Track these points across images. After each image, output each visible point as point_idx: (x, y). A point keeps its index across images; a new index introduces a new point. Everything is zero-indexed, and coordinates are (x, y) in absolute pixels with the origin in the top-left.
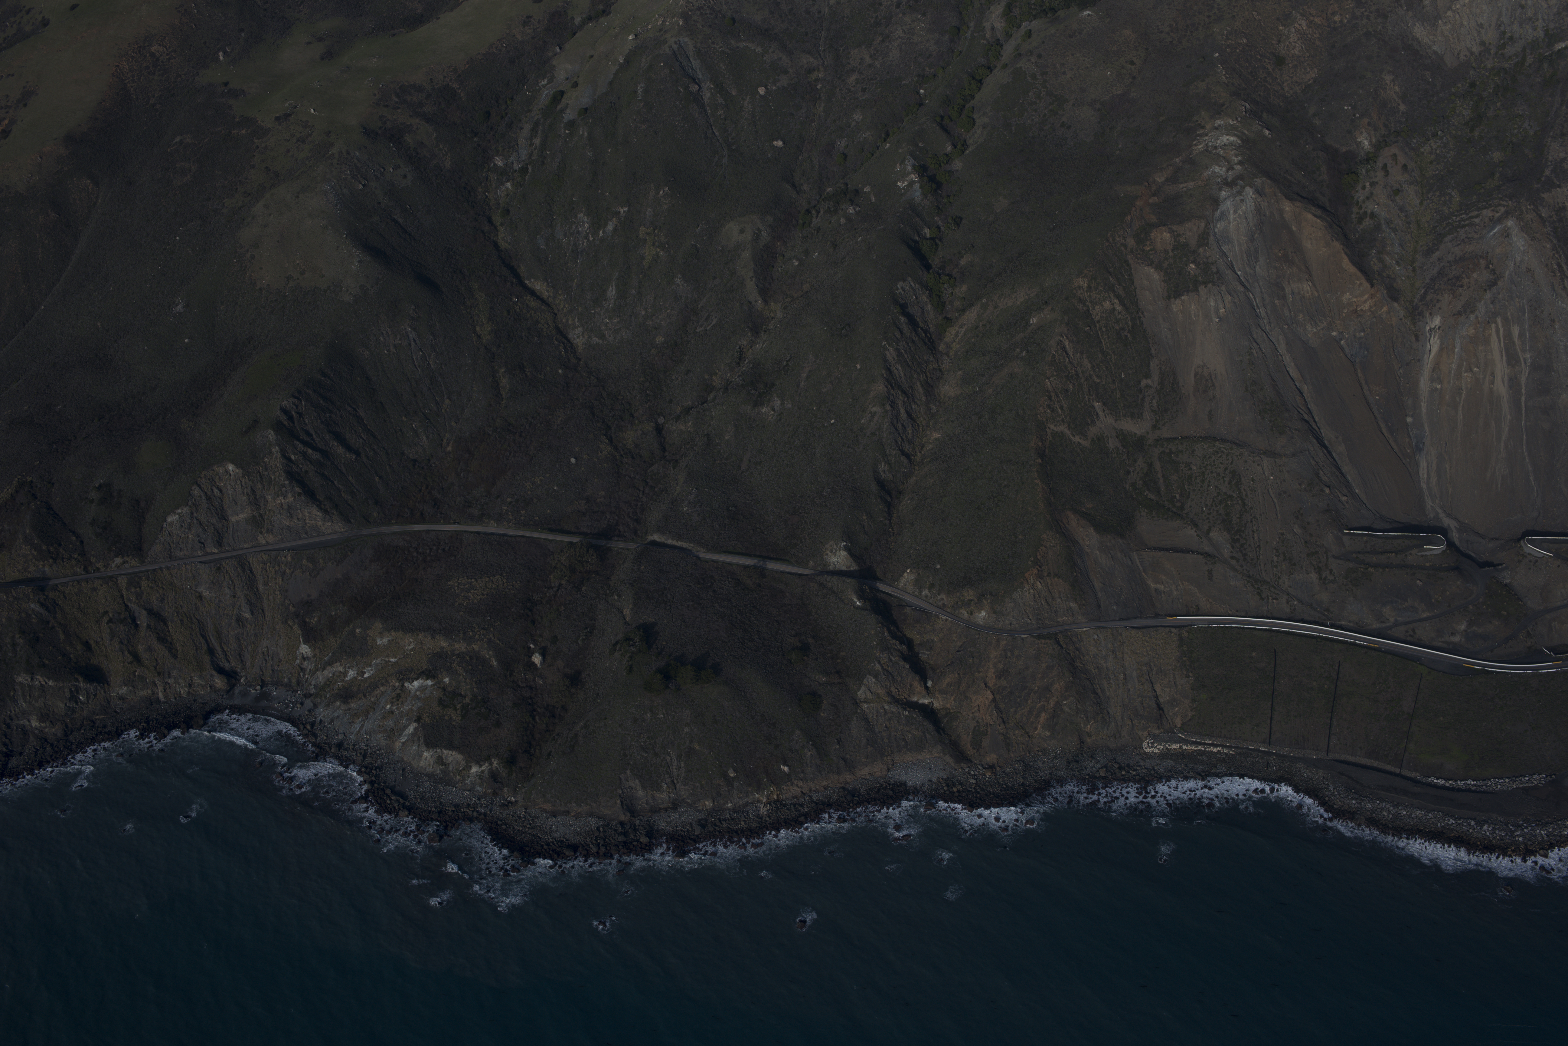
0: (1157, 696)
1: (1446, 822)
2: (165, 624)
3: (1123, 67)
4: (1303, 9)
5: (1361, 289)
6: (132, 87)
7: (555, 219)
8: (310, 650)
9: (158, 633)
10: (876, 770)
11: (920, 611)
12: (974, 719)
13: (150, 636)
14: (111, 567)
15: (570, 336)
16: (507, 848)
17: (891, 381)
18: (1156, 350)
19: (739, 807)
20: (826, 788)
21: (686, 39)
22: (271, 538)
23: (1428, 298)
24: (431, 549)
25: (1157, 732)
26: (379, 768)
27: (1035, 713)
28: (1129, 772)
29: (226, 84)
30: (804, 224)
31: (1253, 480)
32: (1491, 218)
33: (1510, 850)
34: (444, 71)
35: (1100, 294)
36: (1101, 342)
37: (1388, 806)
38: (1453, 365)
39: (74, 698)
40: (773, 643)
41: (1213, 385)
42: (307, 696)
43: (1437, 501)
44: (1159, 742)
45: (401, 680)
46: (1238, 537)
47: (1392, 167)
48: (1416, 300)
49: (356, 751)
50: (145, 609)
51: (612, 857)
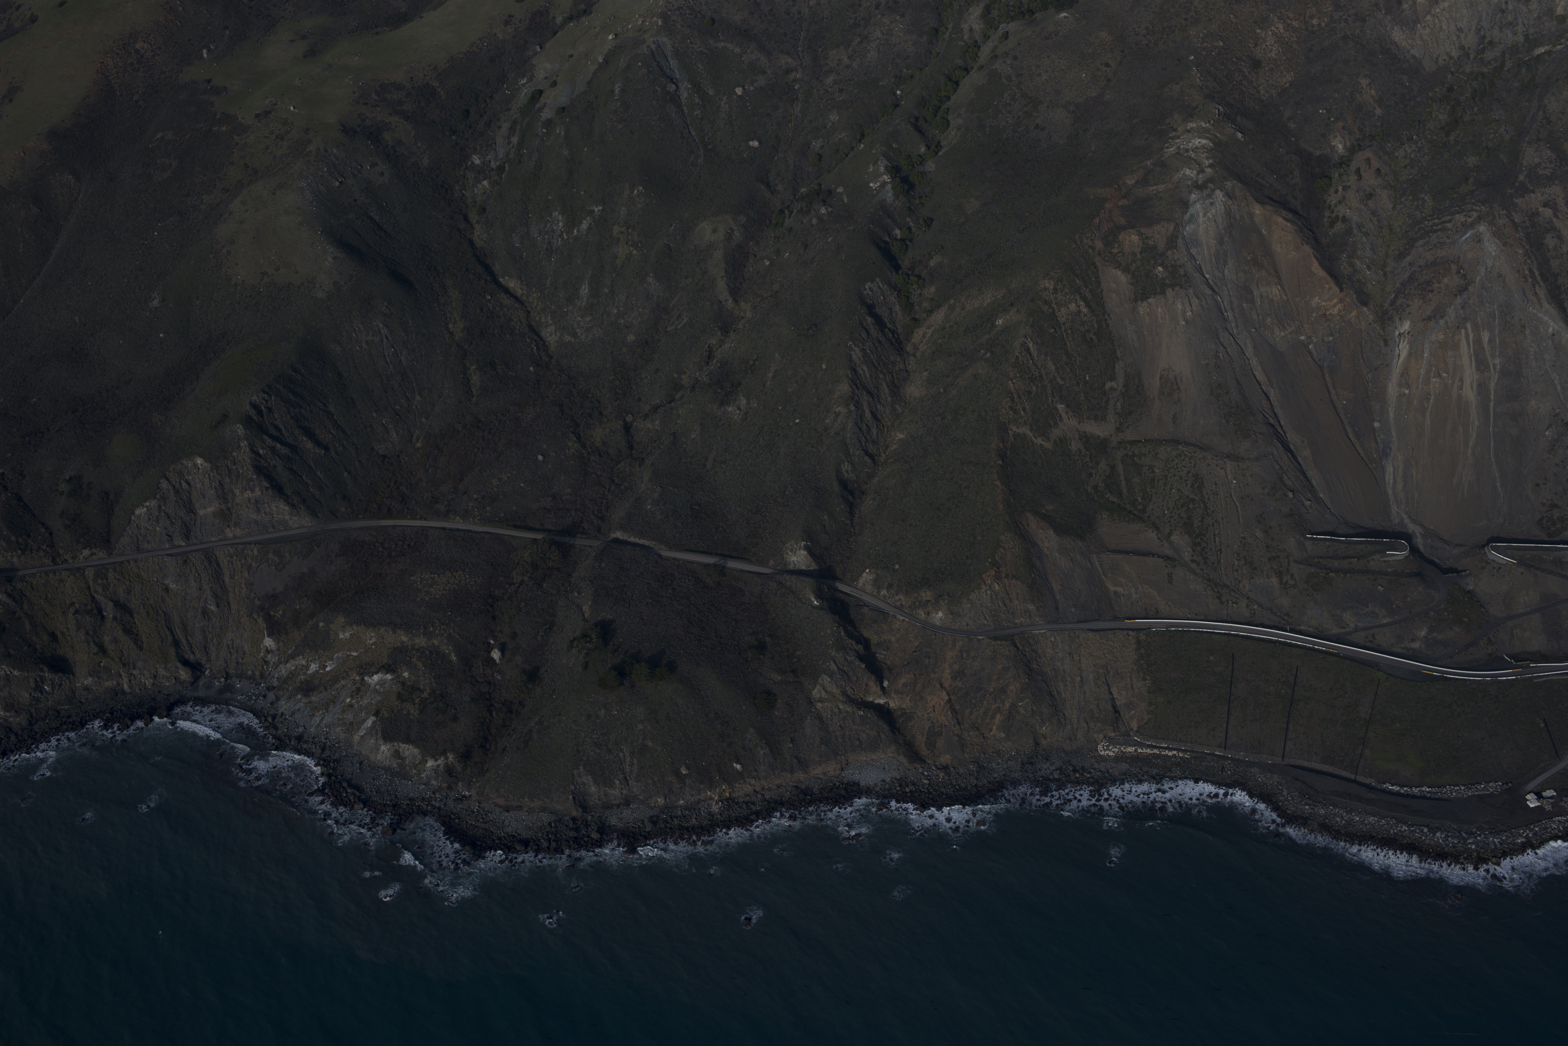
0: (1113, 699)
1: (1399, 828)
2: (131, 616)
3: (1098, 69)
4: (1281, 13)
5: (1331, 293)
6: (116, 83)
7: (530, 217)
8: (274, 643)
9: (123, 625)
10: (829, 770)
11: (878, 611)
12: (929, 720)
13: (116, 627)
14: (79, 559)
15: (543, 335)
16: (459, 842)
17: (856, 381)
18: (1121, 352)
19: (691, 804)
20: (778, 787)
21: (665, 39)
22: (238, 532)
23: (1398, 303)
24: (396, 545)
25: (1113, 735)
26: (337, 761)
27: (990, 714)
28: (1083, 775)
29: (209, 81)
30: (776, 224)
31: (1216, 484)
32: (1464, 223)
33: (1462, 857)
34: (424, 69)
35: (1066, 296)
36: (1066, 344)
37: (1341, 812)
38: (1422, 370)
39: (39, 688)
40: (730, 641)
41: (1179, 388)
42: (269, 689)
43: (1403, 507)
44: (1115, 745)
45: (362, 674)
46: (1199, 540)
47: (1365, 171)
48: (1386, 305)
49: (315, 743)
50: (112, 601)
51: (562, 853)
